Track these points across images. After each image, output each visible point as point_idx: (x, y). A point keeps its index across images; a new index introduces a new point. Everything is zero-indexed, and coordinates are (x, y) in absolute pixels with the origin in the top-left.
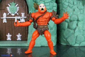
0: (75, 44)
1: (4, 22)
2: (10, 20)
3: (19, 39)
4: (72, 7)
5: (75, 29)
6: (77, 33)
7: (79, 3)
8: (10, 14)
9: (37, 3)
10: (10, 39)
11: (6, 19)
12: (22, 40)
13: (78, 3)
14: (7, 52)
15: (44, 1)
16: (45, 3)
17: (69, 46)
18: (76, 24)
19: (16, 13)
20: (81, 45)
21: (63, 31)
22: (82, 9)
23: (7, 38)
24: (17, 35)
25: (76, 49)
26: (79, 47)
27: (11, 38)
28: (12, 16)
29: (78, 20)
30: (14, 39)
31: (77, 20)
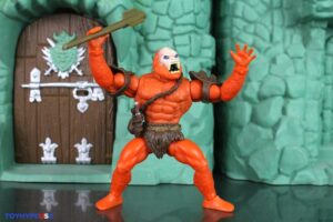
0: (275, 177)
1: (32, 100)
2: (53, 92)
3: (83, 157)
4: (268, 49)
5: (275, 127)
6: (283, 139)
7: (292, 37)
8: (52, 71)
9: (148, 34)
10: (54, 159)
11: (41, 88)
12: (92, 163)
13: (288, 38)
14: (42, 204)
15: (170, 30)
16: (173, 36)
17: (255, 185)
18: (280, 109)
19: (74, 71)
20: (297, 180)
21: (235, 131)
22: (300, 58)
23: (43, 155)
24: (77, 146)
25: (278, 195)
26: (290, 185)
27: (55, 155)
28: (60, 80)
29: (287, 96)
30: (66, 156)
31: (283, 93)
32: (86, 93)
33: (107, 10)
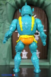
1: (18, 36)
27: (27, 56)
32: (38, 34)
33: (48, 4)
